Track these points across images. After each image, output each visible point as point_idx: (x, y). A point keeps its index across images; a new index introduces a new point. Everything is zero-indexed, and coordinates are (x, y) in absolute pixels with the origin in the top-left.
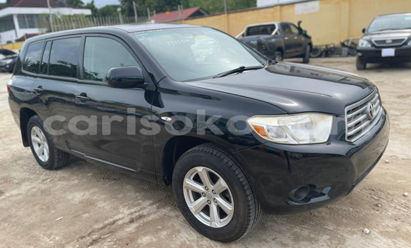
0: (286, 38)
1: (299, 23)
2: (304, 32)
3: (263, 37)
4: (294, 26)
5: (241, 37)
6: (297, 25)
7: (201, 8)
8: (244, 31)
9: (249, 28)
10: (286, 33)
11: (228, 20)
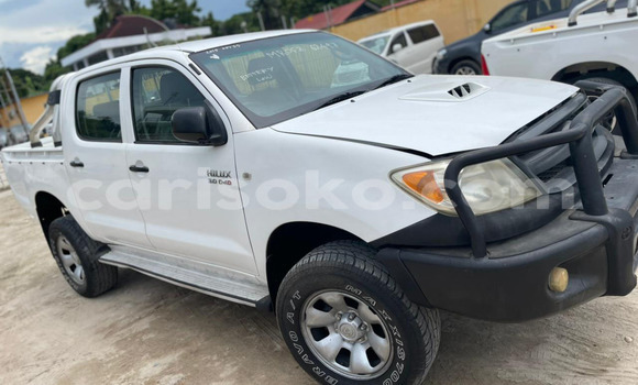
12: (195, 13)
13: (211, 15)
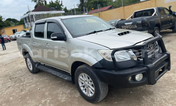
0: (162, 18)
1: (170, 7)
2: (173, 13)
3: (145, 18)
4: (167, 9)
5: (130, 19)
6: (168, 9)
7: (112, 6)
8: (132, 15)
9: (136, 13)
10: (162, 14)
11: (124, 10)
12: (62, 7)
13: (66, 8)
